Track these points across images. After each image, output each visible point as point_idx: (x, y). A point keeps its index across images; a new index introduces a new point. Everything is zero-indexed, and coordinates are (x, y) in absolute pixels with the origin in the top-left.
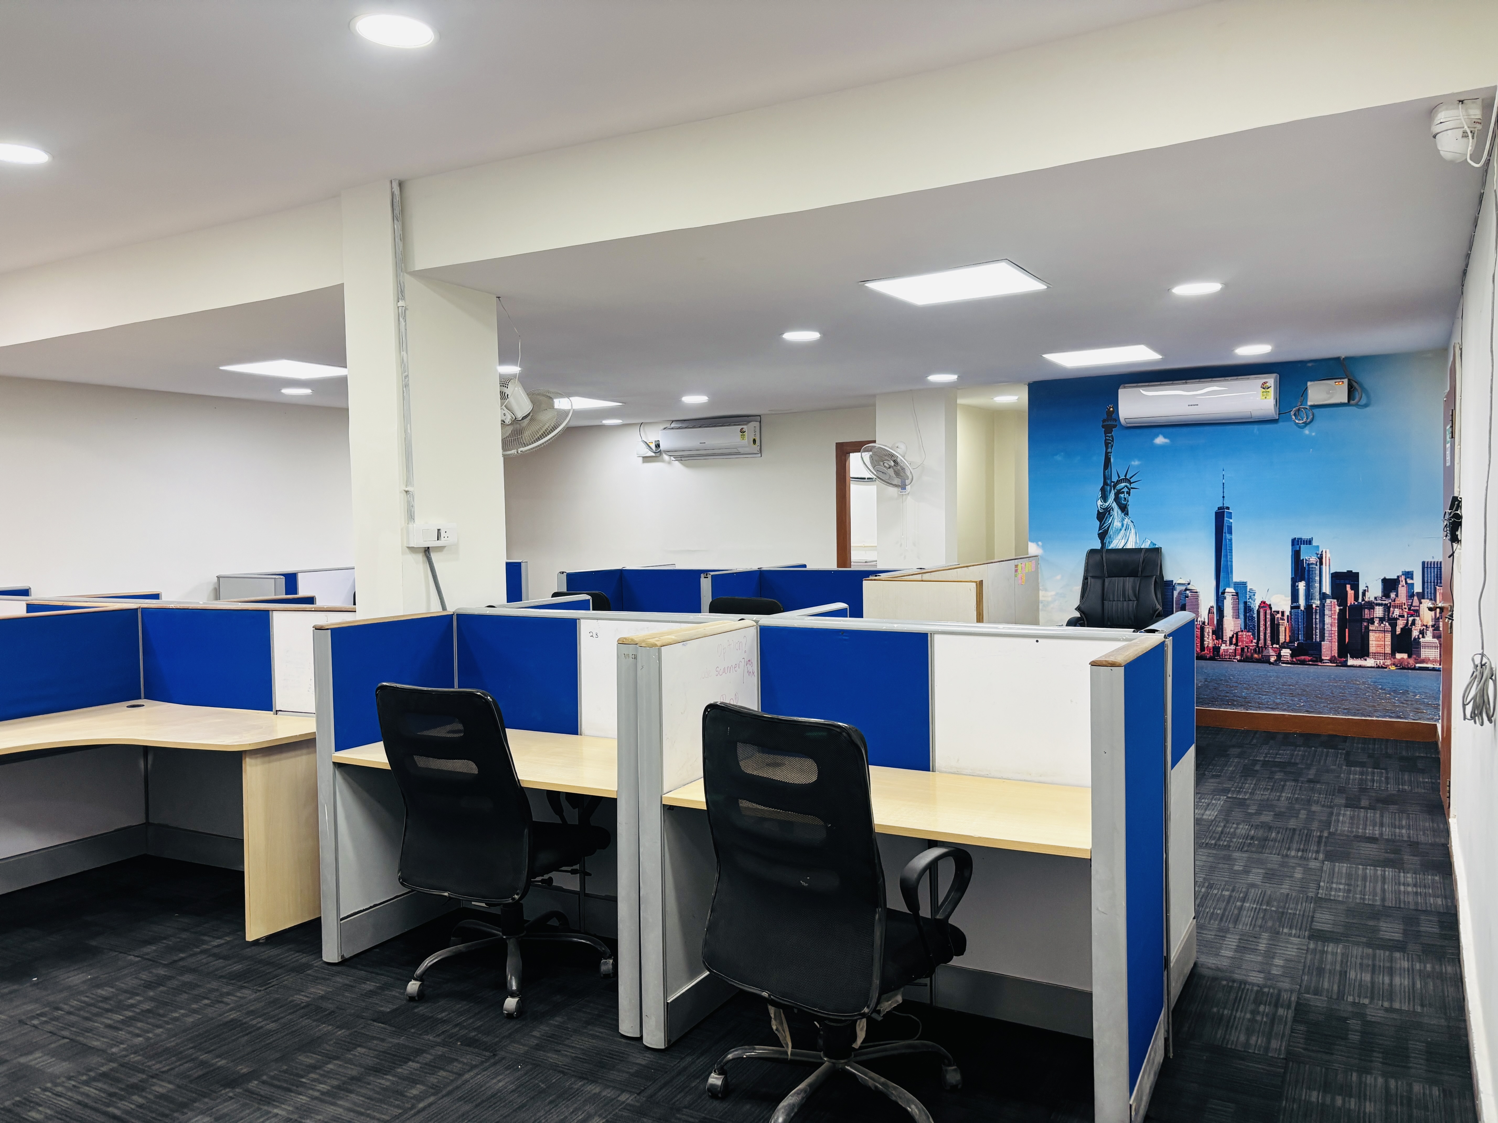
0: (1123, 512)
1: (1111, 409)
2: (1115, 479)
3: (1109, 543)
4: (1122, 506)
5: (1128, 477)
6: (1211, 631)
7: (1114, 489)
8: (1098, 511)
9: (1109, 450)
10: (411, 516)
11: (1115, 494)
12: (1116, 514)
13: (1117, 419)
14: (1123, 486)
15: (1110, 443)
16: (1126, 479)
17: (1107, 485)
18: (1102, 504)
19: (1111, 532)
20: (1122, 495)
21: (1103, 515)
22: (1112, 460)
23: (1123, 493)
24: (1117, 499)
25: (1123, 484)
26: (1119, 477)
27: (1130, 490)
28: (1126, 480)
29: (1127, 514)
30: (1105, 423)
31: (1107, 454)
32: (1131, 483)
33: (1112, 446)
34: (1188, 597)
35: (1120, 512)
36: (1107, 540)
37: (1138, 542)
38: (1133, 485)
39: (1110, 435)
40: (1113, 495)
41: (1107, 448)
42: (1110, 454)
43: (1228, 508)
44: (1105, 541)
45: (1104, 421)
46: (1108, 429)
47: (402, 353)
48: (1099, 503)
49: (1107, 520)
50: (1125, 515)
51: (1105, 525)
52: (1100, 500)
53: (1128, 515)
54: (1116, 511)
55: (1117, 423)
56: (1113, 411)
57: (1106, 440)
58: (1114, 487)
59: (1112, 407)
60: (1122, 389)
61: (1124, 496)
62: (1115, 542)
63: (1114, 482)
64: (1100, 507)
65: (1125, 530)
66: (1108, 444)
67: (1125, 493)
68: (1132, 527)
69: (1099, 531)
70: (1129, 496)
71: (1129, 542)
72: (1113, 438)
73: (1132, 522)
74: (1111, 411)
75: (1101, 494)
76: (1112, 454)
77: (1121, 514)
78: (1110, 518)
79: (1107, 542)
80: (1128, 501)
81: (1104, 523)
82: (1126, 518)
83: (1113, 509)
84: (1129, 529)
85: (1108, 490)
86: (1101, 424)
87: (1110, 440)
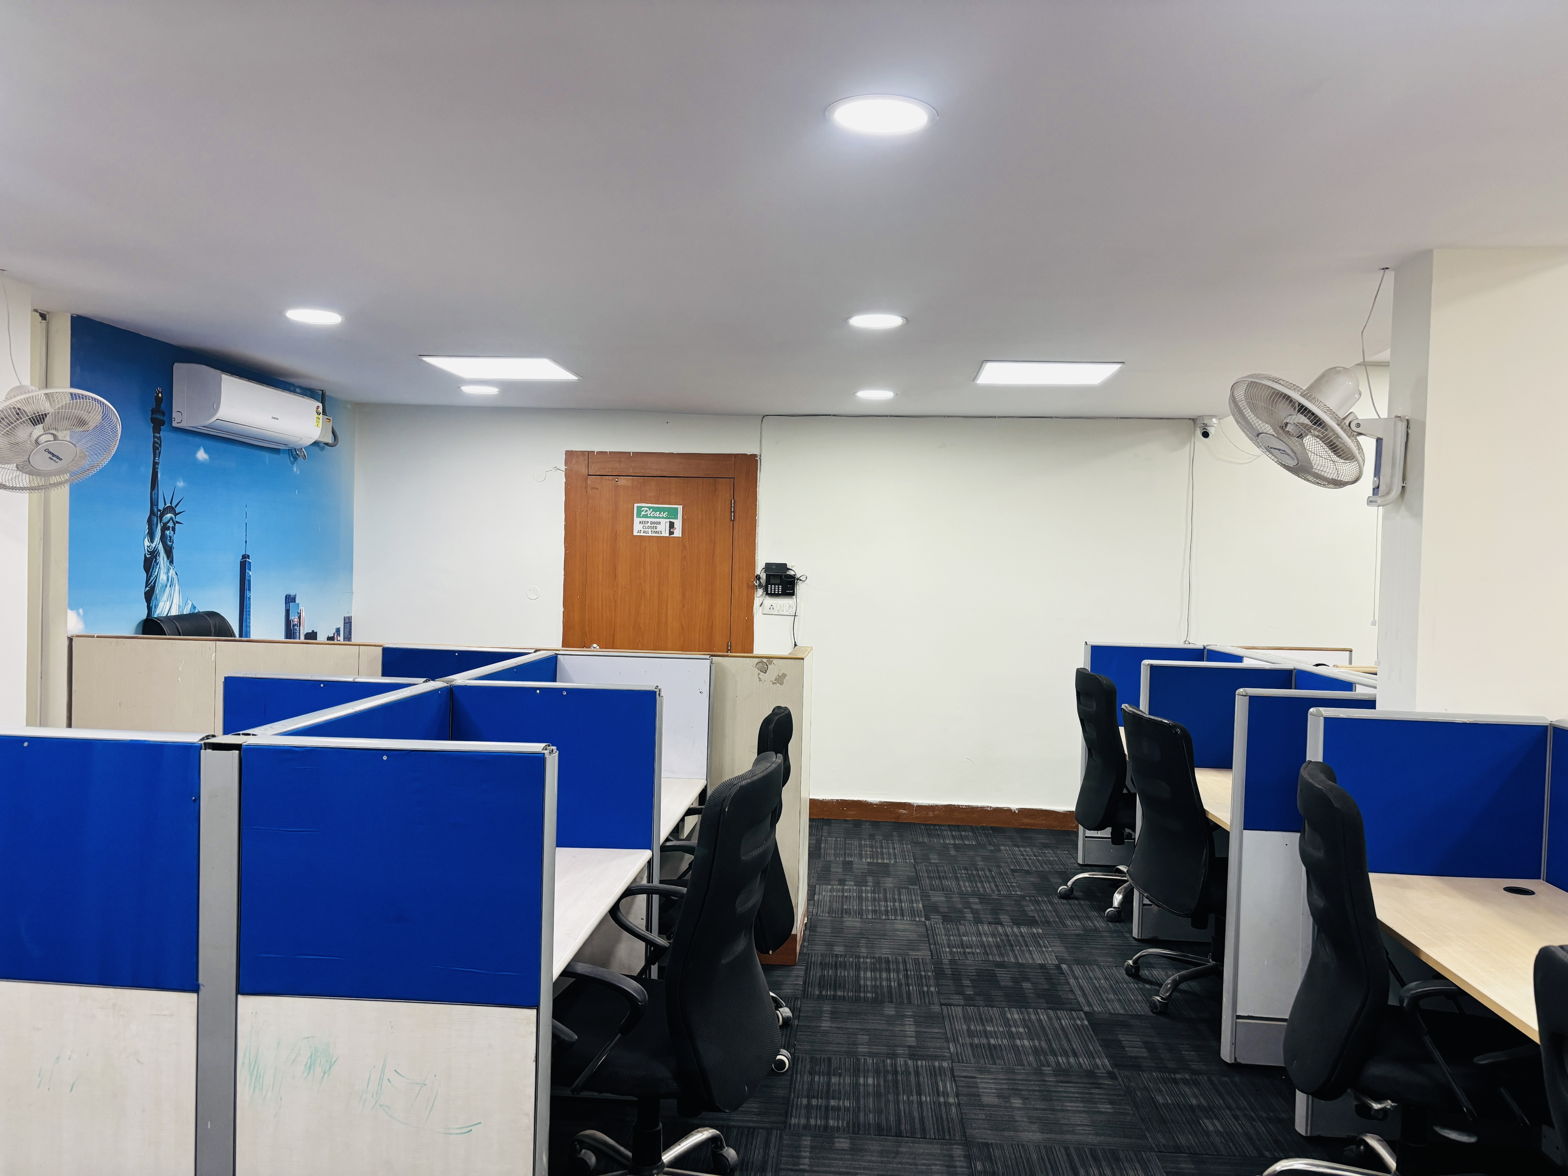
0: (168, 559)
2: (161, 506)
3: (156, 607)
4: (168, 549)
5: (173, 506)
7: (160, 522)
8: (145, 555)
9: (156, 459)
11: (161, 529)
12: (162, 562)
13: (167, 413)
14: (169, 518)
15: (159, 449)
16: (171, 506)
17: (154, 514)
18: (149, 544)
19: (157, 590)
20: (167, 532)
21: (150, 563)
23: (168, 528)
24: (163, 538)
25: (169, 516)
26: (165, 504)
27: (175, 525)
28: (171, 509)
29: (171, 562)
30: (154, 416)
31: (155, 464)
32: (176, 515)
33: (160, 453)
35: (166, 559)
36: (153, 603)
37: (181, 605)
38: (178, 518)
39: (158, 435)
40: (160, 530)
41: (155, 455)
42: (157, 466)
43: (249, 557)
44: (151, 605)
45: (153, 412)
46: (157, 426)
48: (147, 543)
49: (154, 571)
50: (170, 564)
51: (152, 578)
52: (146, 540)
53: (173, 564)
54: (162, 558)
57: (154, 442)
58: (161, 517)
59: (161, 393)
60: (180, 369)
61: (170, 533)
62: (161, 605)
63: (160, 511)
64: (148, 550)
65: (170, 586)
66: (156, 449)
67: (171, 528)
68: (176, 581)
69: (146, 588)
70: (174, 533)
71: (173, 605)
72: (161, 442)
73: (177, 574)
74: (160, 397)
75: (148, 528)
76: (160, 467)
77: (167, 561)
78: (156, 568)
79: (153, 607)
80: (173, 542)
81: (151, 576)
82: (171, 567)
83: (159, 553)
84: (174, 585)
85: (155, 522)
86: (150, 415)
87: (158, 444)
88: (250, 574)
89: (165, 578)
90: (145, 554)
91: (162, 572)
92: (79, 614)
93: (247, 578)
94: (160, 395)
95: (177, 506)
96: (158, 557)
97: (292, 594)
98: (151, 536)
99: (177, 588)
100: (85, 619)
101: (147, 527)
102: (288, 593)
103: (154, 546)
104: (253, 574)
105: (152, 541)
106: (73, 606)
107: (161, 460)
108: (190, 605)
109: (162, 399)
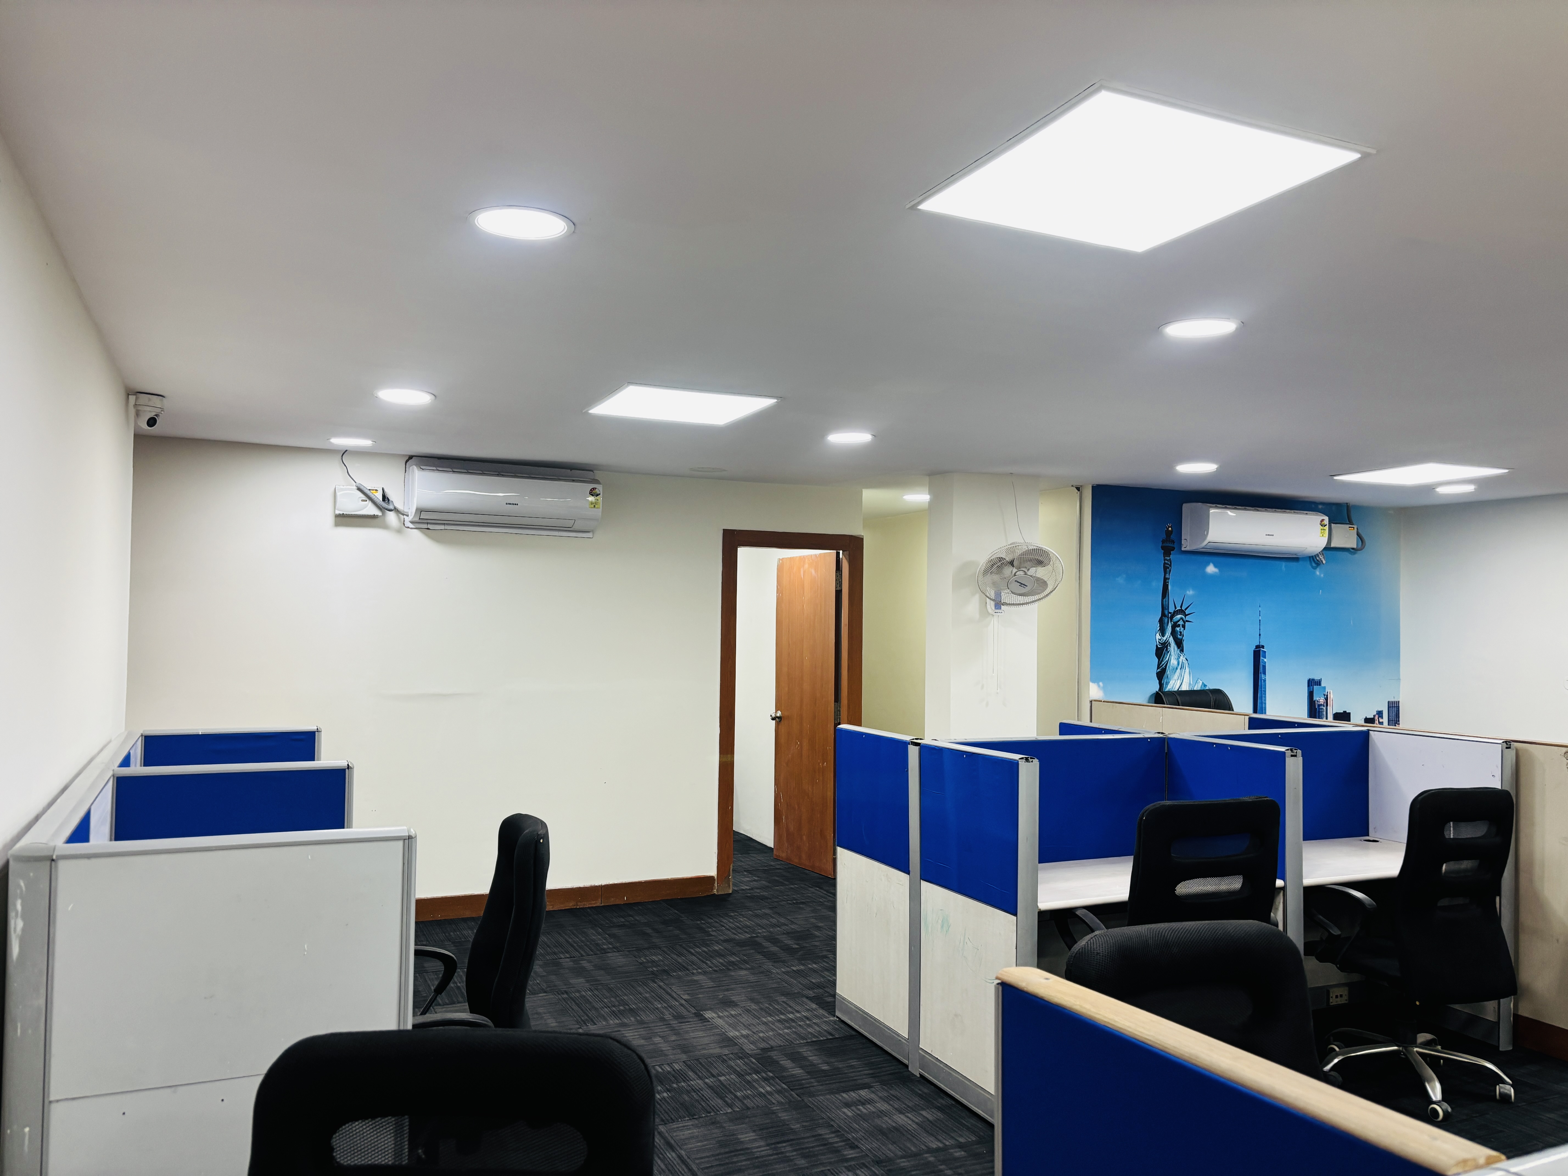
0: (1178, 648)
2: (1172, 609)
3: (1167, 683)
4: (1179, 641)
5: (1183, 609)
8: (1157, 646)
9: (1167, 576)
11: (1172, 627)
12: (1173, 651)
13: (1176, 541)
14: (1179, 618)
16: (1181, 610)
17: (1165, 616)
18: (1160, 638)
19: (1168, 672)
20: (1178, 629)
21: (1161, 651)
22: (1170, 587)
23: (1179, 626)
24: (1174, 633)
25: (1179, 616)
26: (1176, 608)
27: (1185, 623)
28: (1182, 612)
29: (1182, 651)
30: (1164, 545)
31: (1165, 580)
32: (1186, 615)
33: (1170, 571)
35: (1176, 648)
36: (1164, 681)
37: (1192, 683)
38: (1188, 618)
39: (1168, 558)
40: (1170, 627)
41: (1165, 573)
42: (1167, 581)
43: (1263, 647)
44: (1163, 682)
45: (1163, 542)
46: (1167, 551)
48: (1158, 637)
49: (1165, 657)
50: (1180, 652)
51: (1163, 663)
52: (1158, 634)
53: (1183, 652)
54: (1173, 647)
55: (1175, 546)
57: (1165, 564)
58: (1172, 618)
59: (1171, 527)
60: (1186, 507)
61: (1180, 629)
62: (1172, 683)
63: (1171, 613)
64: (1159, 643)
65: (1181, 669)
66: (1166, 569)
67: (1181, 626)
68: (1187, 665)
69: (1157, 669)
70: (1184, 629)
71: (1184, 683)
72: (1171, 563)
73: (1187, 660)
74: (1170, 530)
75: (1160, 626)
76: (1170, 581)
77: (1177, 650)
78: (1167, 655)
79: (1165, 683)
80: (1183, 636)
81: (1162, 661)
82: (1181, 654)
83: (1170, 644)
84: (1184, 668)
85: (1166, 622)
86: (1161, 544)
87: (1168, 564)
88: (1265, 660)
89: (1176, 663)
91: (1172, 658)
92: (1099, 686)
93: (1261, 664)
94: (1170, 529)
95: (1186, 609)
96: (1169, 647)
97: (1317, 678)
98: (1163, 632)
99: (1187, 670)
100: (1104, 689)
101: (1159, 625)
102: (1311, 677)
103: (1165, 639)
104: (1268, 661)
105: (1163, 635)
106: (1093, 680)
107: (1172, 577)
108: (1201, 684)
109: (1172, 531)
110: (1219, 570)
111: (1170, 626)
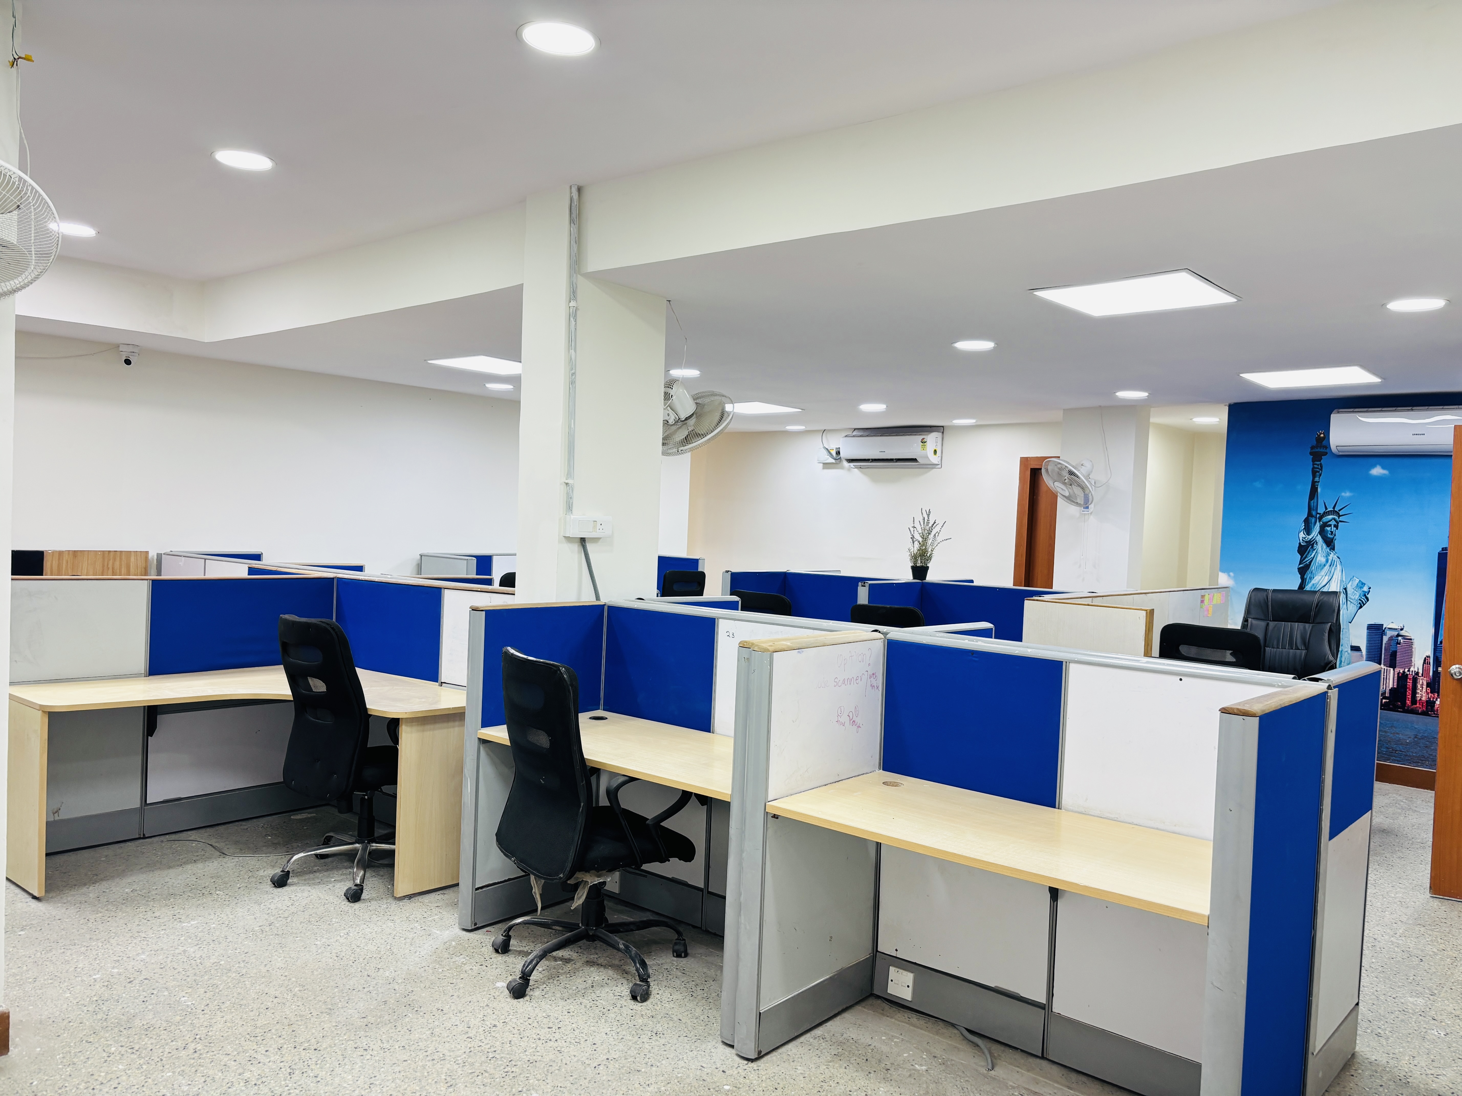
0: (1328, 546)
1: (1322, 435)
2: (1321, 510)
3: (1311, 578)
4: (1328, 540)
5: (1337, 509)
6: (1425, 683)
7: (1319, 522)
9: (1317, 479)
10: (569, 508)
11: (1321, 527)
12: (1320, 549)
13: (1328, 446)
15: (1319, 472)
16: (1334, 511)
17: (1312, 516)
18: (1304, 536)
19: (1313, 567)
20: (1329, 529)
21: (1304, 549)
22: (1319, 490)
23: (1330, 526)
24: (1322, 532)
25: (1330, 517)
26: (1326, 508)
27: (1338, 523)
28: (1334, 512)
30: (1314, 450)
31: (1314, 483)
32: (1339, 516)
33: (1320, 475)
34: (1399, 644)
38: (1341, 519)
39: (1319, 463)
40: (1318, 527)
41: (1314, 476)
42: (1317, 484)
45: (1312, 448)
46: (1317, 456)
47: (571, 351)
48: (1302, 535)
49: (1310, 554)
50: (1330, 550)
52: (1302, 532)
55: (1328, 451)
56: (1324, 438)
57: (1313, 468)
58: (1320, 519)
59: (1323, 434)
60: (1334, 414)
62: (1317, 578)
63: (1320, 514)
64: (1303, 540)
65: (1330, 565)
66: (1316, 473)
67: (1333, 526)
68: (1338, 563)
69: (1299, 565)
70: (1337, 529)
71: (1333, 579)
72: (1322, 467)
73: (1339, 558)
74: (1321, 437)
75: (1305, 526)
76: (1320, 484)
77: (1326, 548)
78: (1313, 552)
80: (1335, 535)
81: (1306, 557)
82: (1331, 553)
83: (1317, 543)
84: (1335, 566)
85: (1313, 522)
86: (1309, 450)
87: (1319, 469)
89: (1323, 560)
90: (1300, 543)
91: (1319, 555)
95: (1339, 510)
96: (1315, 545)
98: (1308, 530)
99: (1339, 567)
101: (1303, 524)
106: (1223, 570)
107: (1322, 480)
108: (1357, 581)
110: (1390, 473)
111: (1319, 525)
